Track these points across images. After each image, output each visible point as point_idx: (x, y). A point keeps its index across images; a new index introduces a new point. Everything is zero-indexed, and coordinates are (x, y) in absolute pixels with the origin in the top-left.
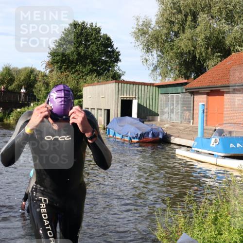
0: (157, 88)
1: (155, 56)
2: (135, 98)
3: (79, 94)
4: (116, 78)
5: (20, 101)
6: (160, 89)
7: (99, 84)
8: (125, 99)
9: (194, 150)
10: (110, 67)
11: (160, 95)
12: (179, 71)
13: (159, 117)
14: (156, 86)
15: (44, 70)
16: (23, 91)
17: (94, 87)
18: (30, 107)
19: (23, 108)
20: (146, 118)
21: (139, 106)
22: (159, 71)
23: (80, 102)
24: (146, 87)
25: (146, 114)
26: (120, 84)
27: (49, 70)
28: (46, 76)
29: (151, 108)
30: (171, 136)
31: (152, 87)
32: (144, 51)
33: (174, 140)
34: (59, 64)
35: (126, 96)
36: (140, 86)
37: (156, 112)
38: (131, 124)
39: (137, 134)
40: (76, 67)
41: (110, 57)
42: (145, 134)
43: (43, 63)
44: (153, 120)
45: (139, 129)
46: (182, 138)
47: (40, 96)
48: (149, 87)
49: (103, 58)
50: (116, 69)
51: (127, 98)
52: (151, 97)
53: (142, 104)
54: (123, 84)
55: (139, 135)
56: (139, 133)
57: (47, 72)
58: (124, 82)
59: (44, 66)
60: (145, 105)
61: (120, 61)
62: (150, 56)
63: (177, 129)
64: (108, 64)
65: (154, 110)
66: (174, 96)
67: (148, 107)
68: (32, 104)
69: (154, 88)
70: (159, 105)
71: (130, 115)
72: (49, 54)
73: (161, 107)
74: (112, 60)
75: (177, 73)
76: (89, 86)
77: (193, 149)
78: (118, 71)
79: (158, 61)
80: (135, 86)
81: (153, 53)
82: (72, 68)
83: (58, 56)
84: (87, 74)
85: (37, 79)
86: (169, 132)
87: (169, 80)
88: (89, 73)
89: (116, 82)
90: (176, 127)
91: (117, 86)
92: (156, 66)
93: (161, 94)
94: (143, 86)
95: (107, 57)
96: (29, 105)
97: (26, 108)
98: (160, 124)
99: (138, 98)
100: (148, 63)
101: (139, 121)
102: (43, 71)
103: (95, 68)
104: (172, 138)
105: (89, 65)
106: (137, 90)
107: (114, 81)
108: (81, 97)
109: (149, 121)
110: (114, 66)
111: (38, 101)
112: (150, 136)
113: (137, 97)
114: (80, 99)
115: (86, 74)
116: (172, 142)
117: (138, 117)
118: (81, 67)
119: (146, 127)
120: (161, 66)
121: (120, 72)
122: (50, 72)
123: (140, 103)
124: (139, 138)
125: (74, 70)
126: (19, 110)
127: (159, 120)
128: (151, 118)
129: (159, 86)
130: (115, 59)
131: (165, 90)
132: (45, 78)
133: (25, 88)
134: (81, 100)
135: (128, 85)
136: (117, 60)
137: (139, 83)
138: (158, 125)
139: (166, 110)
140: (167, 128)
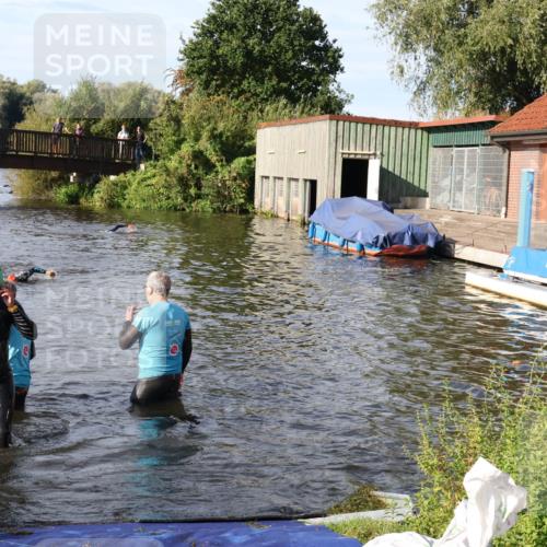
0: (425, 134)
1: (423, 59)
2: (375, 154)
3: (247, 144)
4: (332, 108)
5: (115, 158)
6: (431, 136)
7: (294, 121)
8: (352, 156)
9: (508, 276)
10: (318, 84)
11: (431, 148)
12: (476, 94)
13: (428, 200)
14: (422, 129)
15: (171, 89)
16: (123, 135)
17: (282, 129)
18: (138, 173)
19: (122, 175)
20: (399, 202)
21: (384, 173)
22: (429, 93)
23: (249, 162)
24: (400, 130)
25: (397, 192)
26: (341, 123)
27: (180, 90)
28: (174, 102)
29: (410, 180)
30: (454, 242)
31: (413, 131)
32: (399, 48)
33: (461, 252)
34: (204, 77)
35: (355, 151)
36: (387, 129)
37: (422, 187)
38: (365, 214)
39: (377, 237)
40: (240, 83)
41: (319, 61)
42: (394, 236)
43: (168, 73)
44: (414, 207)
45: (381, 224)
46: (480, 247)
47: (162, 147)
48: (406, 130)
49: (304, 64)
50: (331, 88)
51: (356, 154)
52: (411, 153)
53: (391, 169)
54: (347, 124)
55: (381, 240)
56: (382, 235)
57: (177, 95)
58: (350, 119)
59: (170, 79)
60: (397, 173)
61: (342, 70)
62: (411, 61)
63: (470, 227)
64: (314, 78)
65: (416, 184)
66: (463, 152)
67: (403, 177)
68: (142, 166)
69: (419, 132)
70: (430, 172)
71: (362, 193)
72: (181, 52)
73: (434, 176)
74: (324, 69)
75: (472, 99)
76: (270, 126)
77: (506, 272)
78: (337, 94)
79: (428, 72)
80: (374, 127)
81: (418, 54)
82: (233, 86)
83: (201, 57)
84: (267, 100)
85: (153, 110)
86: (449, 234)
87: (454, 116)
88: (271, 96)
89: (331, 119)
90: (468, 223)
91: (334, 128)
92: (422, 83)
93: (435, 147)
94: (393, 129)
95: (312, 61)
96: (135, 167)
97: (129, 175)
98: (429, 216)
99: (382, 154)
100: (406, 76)
101: (382, 209)
102: (168, 90)
103: (284, 85)
104: (457, 246)
105: (270, 79)
106: (379, 137)
107: (328, 116)
108: (252, 151)
109: (406, 208)
110: (326, 83)
111: (157, 158)
112: (407, 242)
113: (378, 153)
114: (248, 155)
115: (263, 99)
116: (456, 256)
117: (380, 199)
118: (253, 83)
119: (397, 221)
120: (435, 82)
121: (342, 96)
122: (183, 94)
123: (385, 166)
124: (382, 247)
125: (236, 91)
126: (112, 178)
127: (428, 206)
128: (409, 200)
129: (430, 130)
130: (331, 65)
131: (442, 138)
132: (172, 106)
133: (127, 130)
134: (251, 158)
135: (360, 125)
136: (335, 68)
137: (385, 120)
138: (425, 218)
139: (446, 183)
140: (447, 224)
